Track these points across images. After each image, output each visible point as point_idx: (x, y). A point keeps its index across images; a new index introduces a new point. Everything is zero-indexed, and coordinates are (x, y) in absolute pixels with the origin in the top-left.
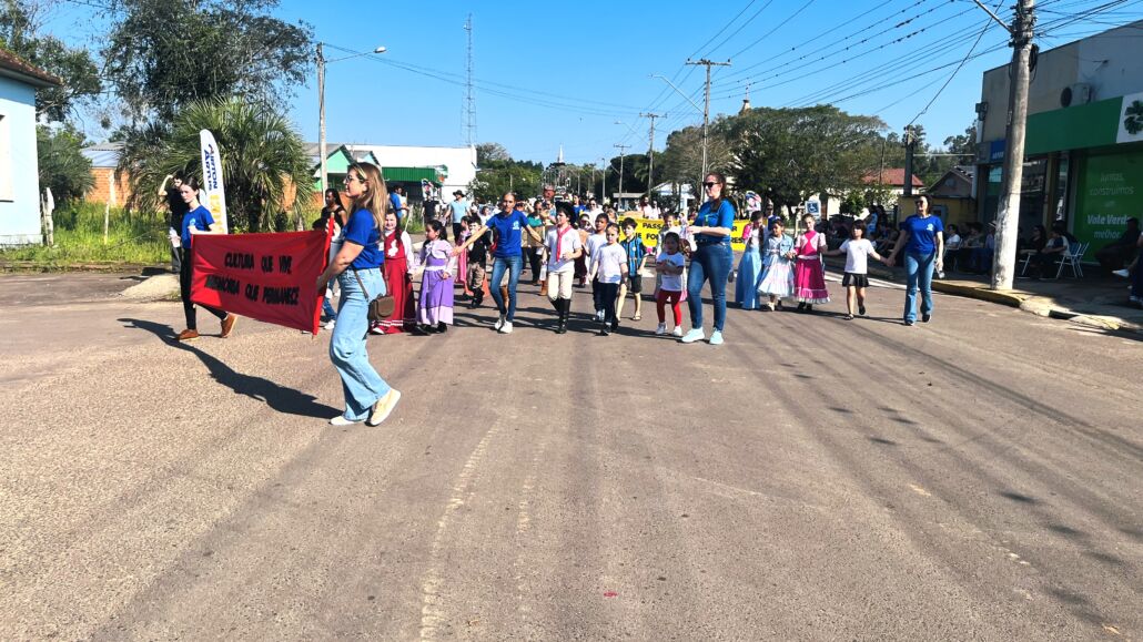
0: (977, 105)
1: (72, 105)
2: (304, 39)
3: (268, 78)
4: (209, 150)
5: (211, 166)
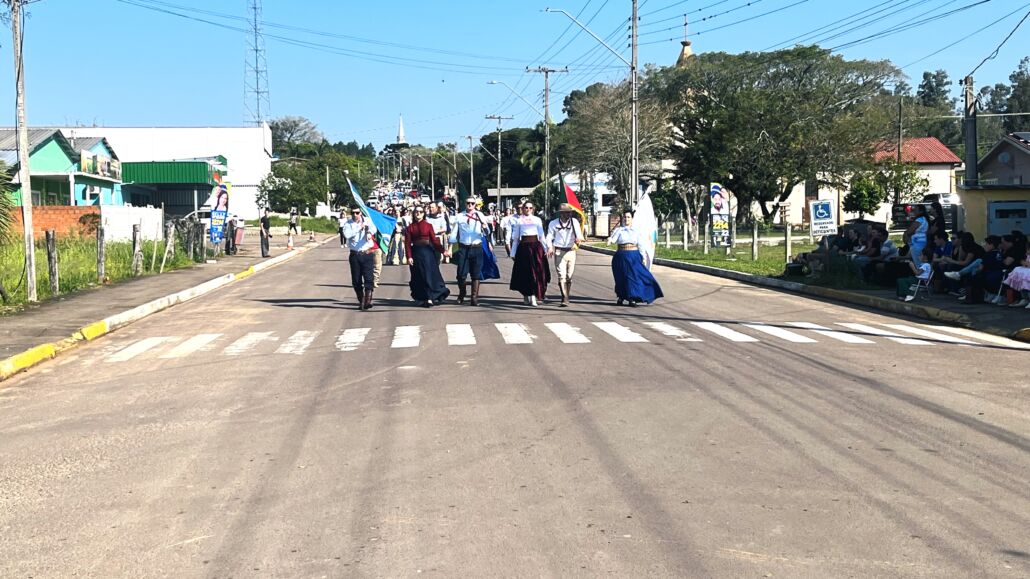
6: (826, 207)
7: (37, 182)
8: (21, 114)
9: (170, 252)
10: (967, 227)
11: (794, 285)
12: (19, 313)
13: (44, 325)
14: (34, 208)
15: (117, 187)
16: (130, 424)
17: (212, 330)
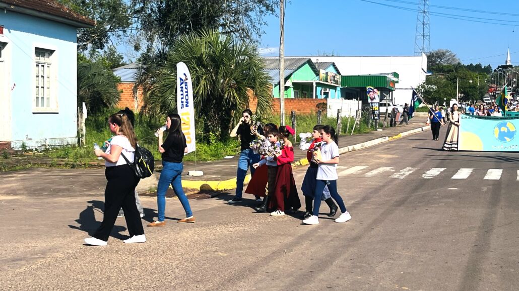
1: (108, 37)
3: (247, 10)
4: (184, 78)
5: (185, 90)
7: (296, 85)
8: (282, 53)
9: (357, 124)
15: (339, 89)
17: (364, 164)
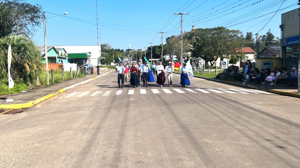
0: (280, 25)
2: (38, 11)
6: (225, 63)
7: (49, 58)
8: (46, 43)
9: (78, 73)
10: (257, 67)
11: (218, 80)
12: (45, 87)
13: (51, 90)
14: (48, 64)
15: (67, 59)
16: (70, 111)
17: (88, 91)
